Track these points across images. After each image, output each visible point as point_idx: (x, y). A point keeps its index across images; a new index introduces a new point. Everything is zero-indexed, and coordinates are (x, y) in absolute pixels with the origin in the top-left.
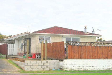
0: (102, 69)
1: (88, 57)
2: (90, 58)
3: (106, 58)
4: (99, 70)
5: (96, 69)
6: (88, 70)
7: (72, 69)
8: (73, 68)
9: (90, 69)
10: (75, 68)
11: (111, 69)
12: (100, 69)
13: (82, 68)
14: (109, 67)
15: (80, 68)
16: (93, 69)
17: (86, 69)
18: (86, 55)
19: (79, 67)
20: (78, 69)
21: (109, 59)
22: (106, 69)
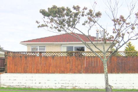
0: (54, 88)
1: (35, 71)
2: (38, 72)
3: (63, 72)
4: (48, 88)
5: (45, 87)
6: (33, 87)
7: (10, 86)
8: (12, 85)
9: (35, 87)
10: (15, 84)
11: (67, 87)
12: (51, 87)
13: (25, 85)
14: (65, 85)
15: (22, 84)
16: (40, 87)
17: (30, 87)
18: (32, 69)
19: (20, 83)
20: (19, 86)
21: (67, 73)
22: (61, 87)
